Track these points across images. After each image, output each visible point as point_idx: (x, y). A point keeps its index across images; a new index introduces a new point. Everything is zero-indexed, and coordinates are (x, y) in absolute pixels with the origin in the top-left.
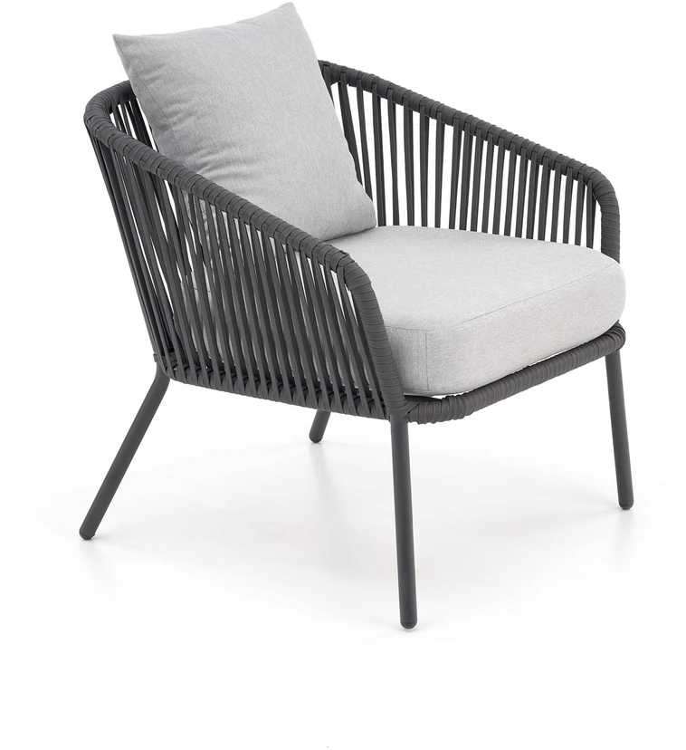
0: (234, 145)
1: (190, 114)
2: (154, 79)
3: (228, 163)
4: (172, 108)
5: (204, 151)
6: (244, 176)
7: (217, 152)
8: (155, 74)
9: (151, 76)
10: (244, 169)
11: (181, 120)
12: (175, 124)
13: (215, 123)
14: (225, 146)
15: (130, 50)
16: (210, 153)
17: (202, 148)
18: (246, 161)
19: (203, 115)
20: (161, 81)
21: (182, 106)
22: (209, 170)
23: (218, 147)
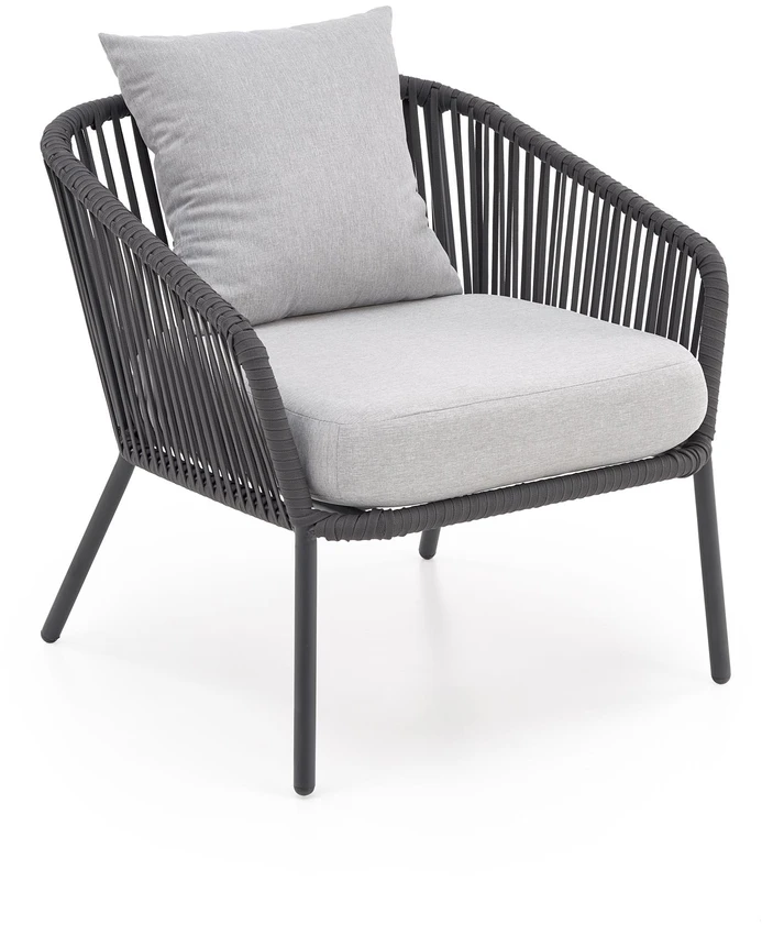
0: (226, 177)
1: (177, 136)
2: (142, 91)
3: (214, 198)
4: (159, 127)
5: (191, 182)
6: (234, 217)
7: (205, 184)
8: (143, 84)
9: (139, 86)
10: (235, 207)
11: (168, 143)
12: (161, 146)
13: (205, 149)
14: (214, 178)
15: (117, 53)
16: (197, 185)
17: (188, 179)
18: (238, 198)
19: (193, 138)
20: (148, 93)
21: (171, 126)
22: (193, 206)
23: (205, 179)
